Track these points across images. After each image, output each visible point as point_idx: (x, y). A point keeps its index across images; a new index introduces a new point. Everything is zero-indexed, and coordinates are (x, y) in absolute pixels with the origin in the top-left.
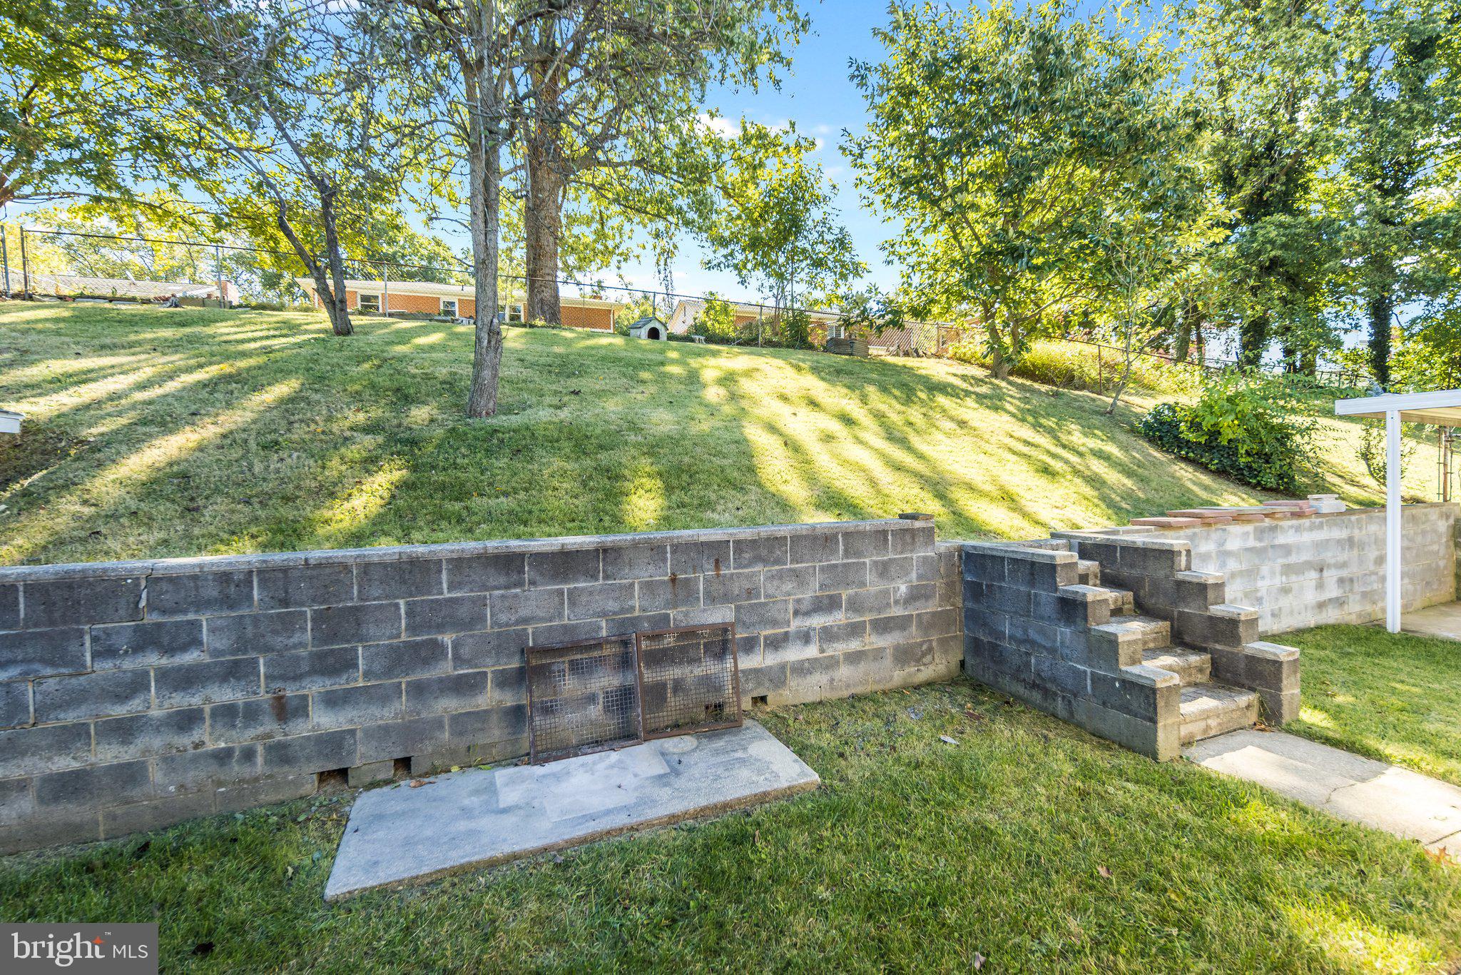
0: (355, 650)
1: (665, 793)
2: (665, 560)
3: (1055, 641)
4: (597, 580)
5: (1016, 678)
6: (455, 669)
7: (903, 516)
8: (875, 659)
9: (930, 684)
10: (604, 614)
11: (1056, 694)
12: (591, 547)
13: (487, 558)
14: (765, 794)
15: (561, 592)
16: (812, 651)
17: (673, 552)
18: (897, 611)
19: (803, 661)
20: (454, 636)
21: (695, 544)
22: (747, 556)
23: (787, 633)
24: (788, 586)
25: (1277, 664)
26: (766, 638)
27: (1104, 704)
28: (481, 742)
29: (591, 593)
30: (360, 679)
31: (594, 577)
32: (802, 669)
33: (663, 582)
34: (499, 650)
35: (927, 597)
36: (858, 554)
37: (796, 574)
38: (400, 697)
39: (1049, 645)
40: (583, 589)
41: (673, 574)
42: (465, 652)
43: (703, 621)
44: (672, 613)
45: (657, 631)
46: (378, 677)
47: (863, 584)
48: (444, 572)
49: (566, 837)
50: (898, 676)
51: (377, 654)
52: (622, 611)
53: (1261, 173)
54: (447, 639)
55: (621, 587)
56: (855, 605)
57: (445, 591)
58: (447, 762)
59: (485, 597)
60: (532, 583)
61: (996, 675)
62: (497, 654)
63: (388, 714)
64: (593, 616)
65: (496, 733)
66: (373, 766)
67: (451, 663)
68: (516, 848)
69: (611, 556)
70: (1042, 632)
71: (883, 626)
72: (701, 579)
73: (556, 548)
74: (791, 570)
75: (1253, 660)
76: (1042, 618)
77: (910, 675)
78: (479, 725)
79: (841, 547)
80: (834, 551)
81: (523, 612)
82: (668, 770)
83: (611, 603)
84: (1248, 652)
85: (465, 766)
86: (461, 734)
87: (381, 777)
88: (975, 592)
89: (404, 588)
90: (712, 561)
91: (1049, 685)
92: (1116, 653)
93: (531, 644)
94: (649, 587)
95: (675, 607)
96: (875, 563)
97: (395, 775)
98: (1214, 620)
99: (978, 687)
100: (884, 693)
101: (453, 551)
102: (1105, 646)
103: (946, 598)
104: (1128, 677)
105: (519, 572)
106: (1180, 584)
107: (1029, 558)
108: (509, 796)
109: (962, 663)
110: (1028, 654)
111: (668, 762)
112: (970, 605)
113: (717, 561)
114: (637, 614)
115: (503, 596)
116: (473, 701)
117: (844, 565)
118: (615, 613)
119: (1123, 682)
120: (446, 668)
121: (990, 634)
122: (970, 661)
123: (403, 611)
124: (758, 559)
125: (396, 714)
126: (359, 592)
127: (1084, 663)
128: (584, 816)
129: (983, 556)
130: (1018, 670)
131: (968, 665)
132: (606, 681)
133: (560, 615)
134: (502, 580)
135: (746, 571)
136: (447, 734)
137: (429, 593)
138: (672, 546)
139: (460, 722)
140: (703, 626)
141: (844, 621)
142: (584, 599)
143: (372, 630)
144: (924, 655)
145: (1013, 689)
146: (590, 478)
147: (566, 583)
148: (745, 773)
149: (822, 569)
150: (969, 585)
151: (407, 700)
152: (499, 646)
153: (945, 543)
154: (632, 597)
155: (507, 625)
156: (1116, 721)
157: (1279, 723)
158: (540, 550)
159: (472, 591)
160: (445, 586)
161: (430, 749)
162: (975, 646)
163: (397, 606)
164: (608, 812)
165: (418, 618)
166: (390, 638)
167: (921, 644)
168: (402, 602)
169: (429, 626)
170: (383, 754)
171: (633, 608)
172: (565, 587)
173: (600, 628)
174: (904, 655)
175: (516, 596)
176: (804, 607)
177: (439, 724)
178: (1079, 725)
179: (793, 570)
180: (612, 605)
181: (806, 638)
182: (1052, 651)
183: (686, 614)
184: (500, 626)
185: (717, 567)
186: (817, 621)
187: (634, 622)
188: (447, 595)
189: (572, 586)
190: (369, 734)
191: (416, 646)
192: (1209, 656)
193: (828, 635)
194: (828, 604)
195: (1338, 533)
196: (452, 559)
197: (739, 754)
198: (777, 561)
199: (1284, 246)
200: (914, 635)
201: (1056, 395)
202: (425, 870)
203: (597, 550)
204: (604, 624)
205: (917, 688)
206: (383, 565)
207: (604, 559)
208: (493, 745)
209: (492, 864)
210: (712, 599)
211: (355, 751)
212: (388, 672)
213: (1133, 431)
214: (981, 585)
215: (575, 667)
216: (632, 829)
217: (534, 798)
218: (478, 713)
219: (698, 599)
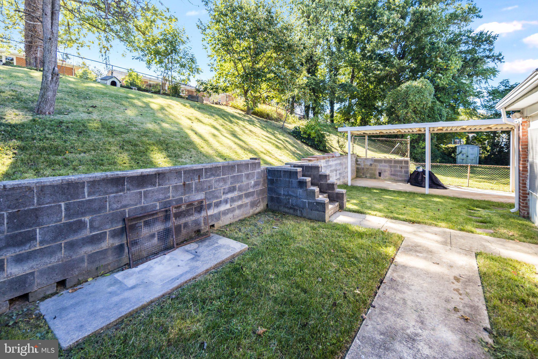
0: (35, 231)
1: (198, 264)
2: (181, 177)
3: (297, 194)
4: (156, 186)
5: (285, 207)
6: (91, 232)
7: (251, 159)
8: (245, 207)
9: (259, 213)
10: (158, 200)
11: (297, 210)
12: (153, 173)
13: (107, 180)
14: (234, 255)
15: (140, 193)
16: (228, 206)
17: (184, 174)
18: (251, 190)
19: (225, 210)
20: (90, 217)
21: (192, 170)
22: (208, 174)
23: (221, 201)
24: (221, 184)
25: (343, 194)
26: (215, 203)
27: (311, 210)
28: (103, 264)
29: (153, 192)
30: (38, 246)
31: (155, 185)
32: (225, 213)
33: (180, 185)
34: (112, 221)
35: (259, 185)
36: (241, 172)
37: (224, 180)
38: (61, 250)
39: (295, 195)
40: (150, 190)
41: (184, 182)
42: (96, 224)
43: (194, 199)
44: (183, 197)
45: (179, 205)
46: (48, 242)
47: (242, 182)
48: (86, 188)
49: (171, 288)
50: (252, 211)
51: (48, 231)
52: (165, 198)
53: (309, 64)
54: (87, 219)
55: (165, 188)
56: (240, 189)
57: (86, 196)
58: (85, 277)
59: (106, 198)
60: (128, 189)
61: (278, 207)
62: (112, 223)
63: (53, 261)
64: (154, 201)
65: (111, 258)
66: (45, 288)
67: (88, 230)
68: (152, 298)
69: (161, 176)
70: (293, 192)
71: (247, 195)
72: (194, 183)
73: (138, 174)
74: (222, 178)
75: (337, 194)
76: (293, 188)
77: (254, 211)
78: (103, 257)
79: (236, 169)
80: (234, 171)
81: (124, 203)
82: (194, 256)
83: (161, 195)
84: (336, 192)
85: (96, 277)
86: (93, 262)
87: (49, 293)
88: (271, 182)
89: (64, 197)
90: (197, 176)
91: (295, 207)
92: (315, 195)
93: (127, 216)
94: (176, 188)
95: (185, 195)
96: (246, 174)
97: (57, 290)
98: (329, 185)
99: (274, 212)
100: (249, 217)
101: (91, 178)
102: (312, 193)
103: (263, 185)
104: (318, 201)
105: (122, 185)
106: (320, 175)
107: (289, 170)
108: (131, 282)
109: (267, 205)
110: (289, 199)
111: (191, 253)
112: (270, 186)
113: (199, 176)
114: (171, 199)
115: (115, 196)
116: (100, 246)
117: (237, 176)
118: (163, 199)
119: (317, 203)
120: (86, 233)
121: (277, 195)
122: (269, 204)
123: (63, 208)
124: (213, 175)
125: (59, 259)
126: (38, 201)
127: (306, 199)
128: (172, 279)
129: (274, 170)
130: (286, 204)
131: (269, 205)
132: (159, 227)
133: (140, 202)
134: (115, 189)
135: (208, 179)
136: (86, 264)
137: (78, 198)
138: (184, 171)
139: (92, 257)
140: (195, 201)
141: (237, 195)
142: (150, 195)
143: (45, 219)
144: (258, 204)
145: (284, 210)
146: (123, 145)
147: (143, 188)
148: (223, 250)
149: (231, 177)
150: (269, 180)
151: (65, 252)
152: (112, 219)
153: (263, 166)
154: (169, 192)
155: (117, 209)
156: (315, 214)
157: (343, 209)
158: (132, 175)
159: (100, 195)
160: (86, 194)
161: (77, 273)
162: (271, 199)
163: (60, 206)
164: (181, 275)
165: (72, 211)
166: (55, 222)
167: (257, 200)
168: (63, 204)
169: (77, 214)
170: (51, 281)
171: (169, 197)
172: (142, 190)
173: (156, 206)
174: (253, 204)
175: (121, 196)
176: (226, 191)
177: (82, 260)
178: (304, 217)
179: (223, 178)
180: (161, 196)
181: (226, 202)
182: (296, 197)
183: (189, 197)
184: (113, 210)
185: (199, 179)
186: (230, 195)
187: (170, 202)
188: (87, 198)
189: (145, 190)
190: (42, 273)
191: (69, 225)
192: (327, 194)
193: (233, 200)
194: (232, 190)
195: (338, 162)
196: (90, 181)
197: (216, 245)
198: (218, 175)
199: (315, 85)
200: (255, 197)
201: (266, 121)
202: (113, 320)
203: (156, 174)
204: (158, 204)
205: (256, 214)
206: (52, 186)
207: (158, 178)
208: (109, 264)
209: (143, 308)
210: (197, 190)
211: (34, 283)
212: (55, 239)
213: (289, 133)
214: (273, 180)
215: (147, 224)
216: (194, 278)
217: (144, 279)
218: (102, 251)
219: (193, 191)
